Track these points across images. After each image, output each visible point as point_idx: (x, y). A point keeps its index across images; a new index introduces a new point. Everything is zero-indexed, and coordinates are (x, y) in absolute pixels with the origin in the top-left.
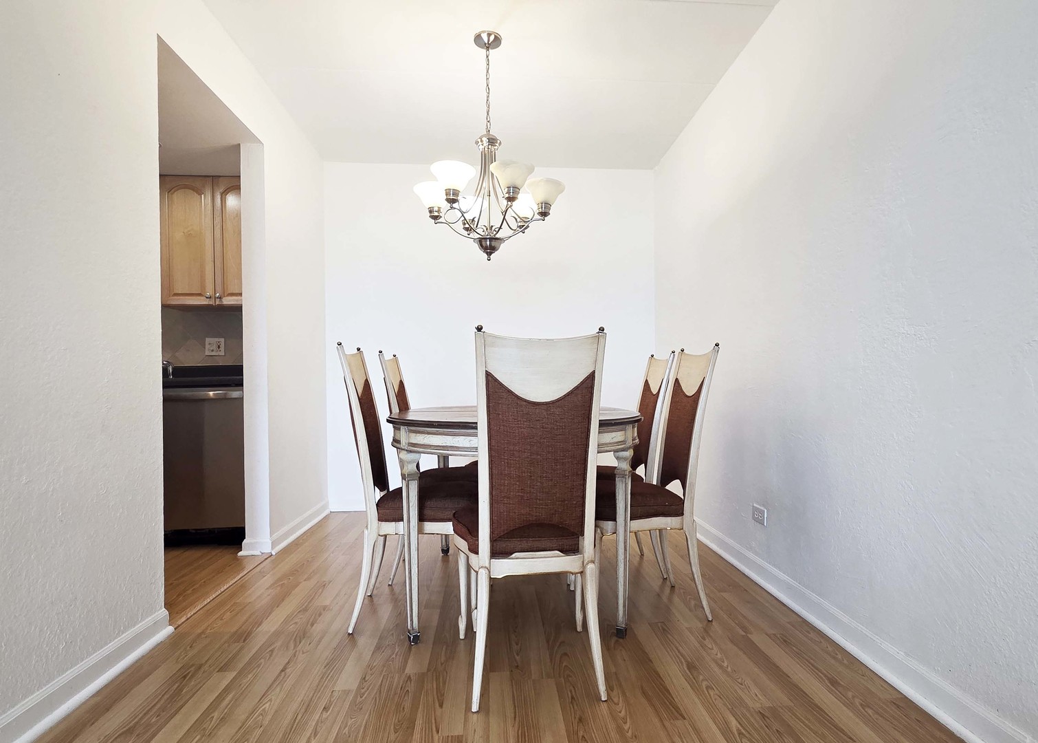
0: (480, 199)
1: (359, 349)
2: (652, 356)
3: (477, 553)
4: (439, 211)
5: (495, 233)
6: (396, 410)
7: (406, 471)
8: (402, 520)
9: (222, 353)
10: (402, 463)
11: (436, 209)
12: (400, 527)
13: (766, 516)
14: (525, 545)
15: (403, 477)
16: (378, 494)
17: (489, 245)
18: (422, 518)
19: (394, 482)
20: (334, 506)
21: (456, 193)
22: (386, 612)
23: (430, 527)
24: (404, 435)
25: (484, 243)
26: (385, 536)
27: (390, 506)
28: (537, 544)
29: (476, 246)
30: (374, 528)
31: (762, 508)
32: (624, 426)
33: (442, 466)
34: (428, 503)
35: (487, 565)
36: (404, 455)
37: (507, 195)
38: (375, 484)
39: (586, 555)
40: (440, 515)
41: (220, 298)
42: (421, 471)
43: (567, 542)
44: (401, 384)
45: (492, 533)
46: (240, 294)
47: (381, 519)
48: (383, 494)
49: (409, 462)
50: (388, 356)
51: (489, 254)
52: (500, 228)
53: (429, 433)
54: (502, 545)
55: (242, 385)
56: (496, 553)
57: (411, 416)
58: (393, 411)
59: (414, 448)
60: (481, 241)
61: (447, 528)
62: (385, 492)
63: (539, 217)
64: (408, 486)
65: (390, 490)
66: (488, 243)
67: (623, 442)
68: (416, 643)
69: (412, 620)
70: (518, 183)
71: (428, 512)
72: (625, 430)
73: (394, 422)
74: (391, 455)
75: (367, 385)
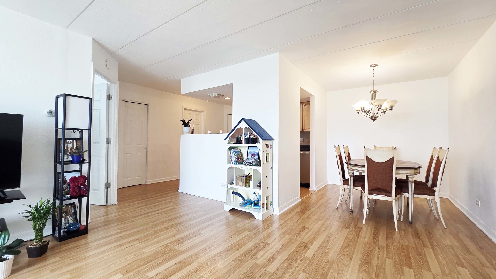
0: (372, 105)
1: (338, 146)
2: (435, 147)
3: (365, 193)
4: (359, 111)
5: (376, 115)
6: (347, 160)
7: (350, 174)
8: (349, 185)
9: (303, 142)
10: (349, 173)
11: (358, 110)
12: (349, 187)
13: (480, 203)
14: (376, 193)
15: (349, 176)
16: (343, 179)
17: (374, 119)
18: (354, 186)
19: (347, 177)
20: (329, 182)
21: (364, 108)
22: (344, 207)
23: (356, 188)
24: (349, 166)
25: (372, 118)
26: (345, 188)
27: (346, 182)
28: (380, 193)
29: (370, 119)
30: (343, 186)
31: (479, 201)
32: (411, 169)
33: (360, 175)
34: (356, 182)
35: (367, 195)
36: (349, 171)
37: (378, 108)
38: (343, 177)
39: (393, 198)
40: (358, 185)
41: (304, 130)
42: (354, 175)
43: (388, 194)
44: (349, 153)
45: (368, 189)
46: (310, 129)
47: (344, 184)
48: (344, 179)
49: (351, 173)
50: (345, 146)
51: (374, 121)
52: (377, 113)
53: (355, 167)
54: (371, 192)
55: (310, 151)
56: (369, 194)
57: (351, 162)
58: (347, 161)
59: (352, 170)
60: (371, 118)
61: (360, 188)
62: (345, 179)
63: (390, 110)
64: (350, 178)
65: (346, 179)
66: (373, 118)
67: (411, 173)
68: (352, 213)
69: (351, 207)
70: (381, 104)
71: (355, 184)
72: (411, 170)
73: (348, 164)
74: (346, 170)
75: (340, 154)
